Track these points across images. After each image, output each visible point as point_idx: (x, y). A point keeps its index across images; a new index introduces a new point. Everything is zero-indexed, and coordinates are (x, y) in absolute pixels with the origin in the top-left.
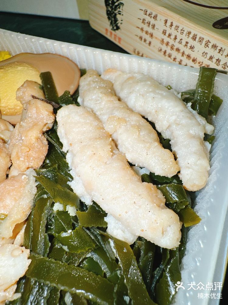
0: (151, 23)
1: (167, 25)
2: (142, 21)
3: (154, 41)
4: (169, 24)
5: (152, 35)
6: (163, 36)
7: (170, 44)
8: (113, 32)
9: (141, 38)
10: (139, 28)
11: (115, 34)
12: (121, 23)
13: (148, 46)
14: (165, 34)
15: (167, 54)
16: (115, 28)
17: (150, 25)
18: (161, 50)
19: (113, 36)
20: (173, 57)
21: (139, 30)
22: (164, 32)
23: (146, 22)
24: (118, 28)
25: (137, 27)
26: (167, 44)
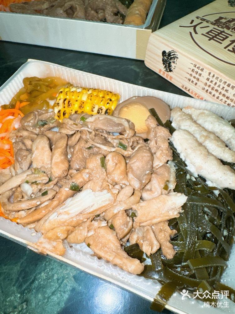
0: (199, 73)
1: (210, 76)
2: (192, 70)
3: (199, 83)
4: (212, 75)
5: (198, 80)
6: (206, 81)
7: (211, 87)
8: (166, 73)
9: (189, 80)
10: (189, 74)
11: (168, 74)
12: (174, 69)
13: (195, 85)
14: (208, 80)
15: (208, 92)
16: (168, 70)
17: (198, 74)
18: (204, 89)
19: (165, 75)
20: (212, 94)
21: (189, 75)
22: (208, 79)
23: (195, 71)
24: (171, 71)
25: (187, 73)
26: (209, 86)
